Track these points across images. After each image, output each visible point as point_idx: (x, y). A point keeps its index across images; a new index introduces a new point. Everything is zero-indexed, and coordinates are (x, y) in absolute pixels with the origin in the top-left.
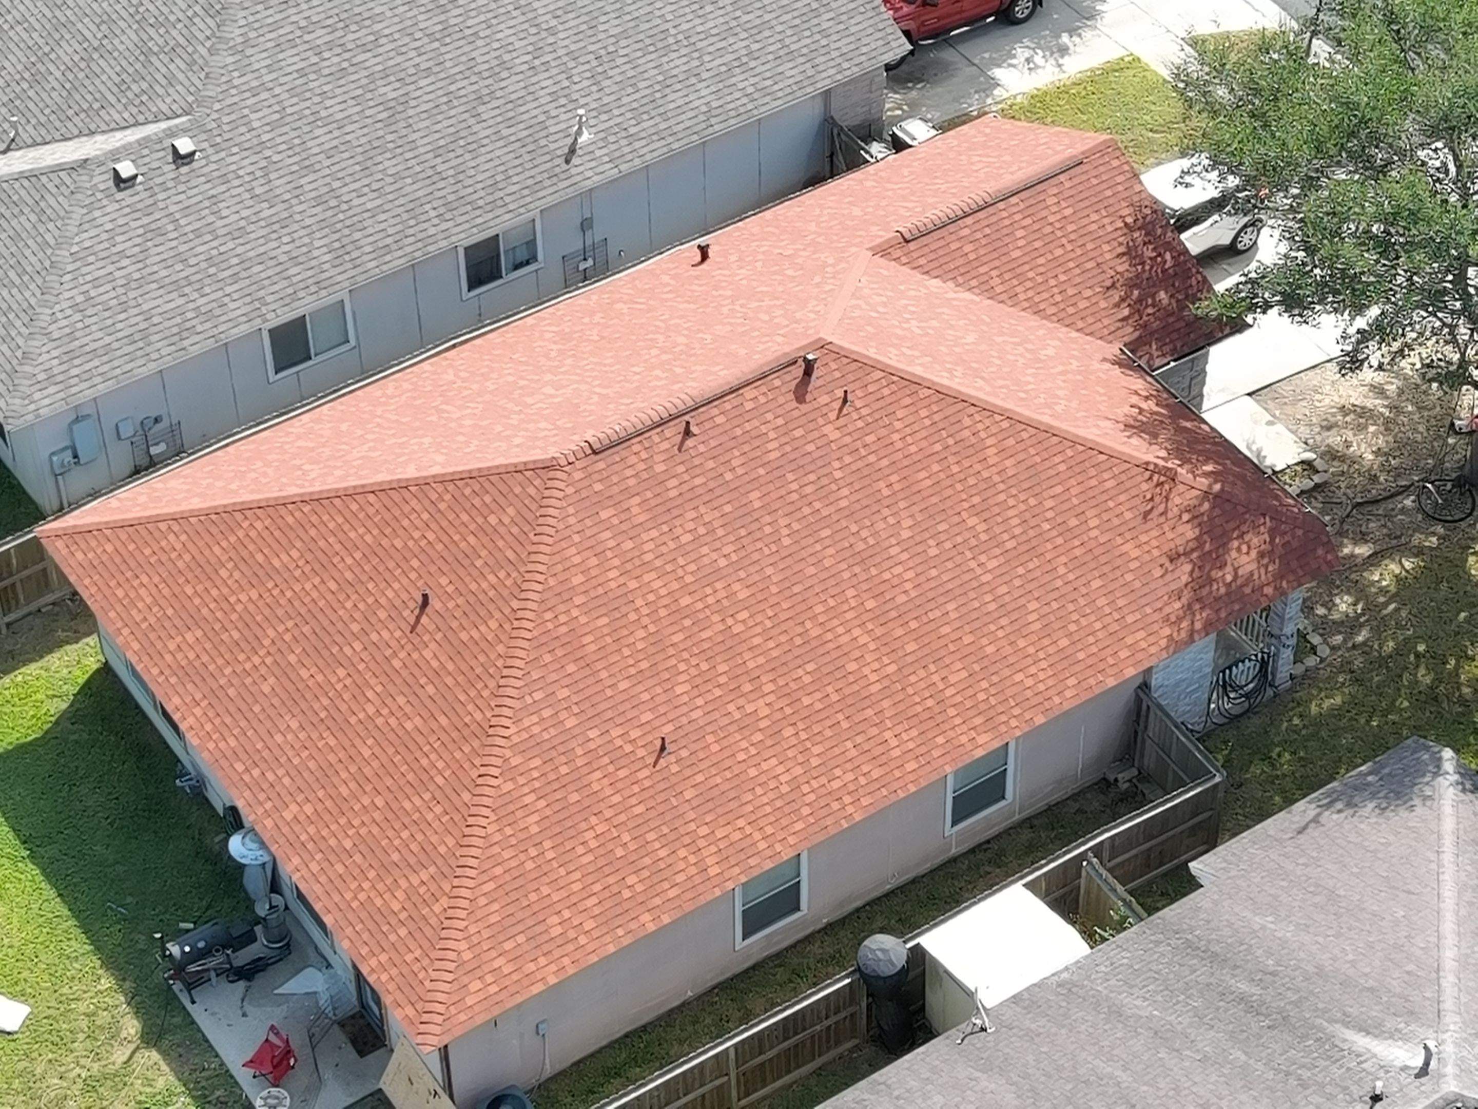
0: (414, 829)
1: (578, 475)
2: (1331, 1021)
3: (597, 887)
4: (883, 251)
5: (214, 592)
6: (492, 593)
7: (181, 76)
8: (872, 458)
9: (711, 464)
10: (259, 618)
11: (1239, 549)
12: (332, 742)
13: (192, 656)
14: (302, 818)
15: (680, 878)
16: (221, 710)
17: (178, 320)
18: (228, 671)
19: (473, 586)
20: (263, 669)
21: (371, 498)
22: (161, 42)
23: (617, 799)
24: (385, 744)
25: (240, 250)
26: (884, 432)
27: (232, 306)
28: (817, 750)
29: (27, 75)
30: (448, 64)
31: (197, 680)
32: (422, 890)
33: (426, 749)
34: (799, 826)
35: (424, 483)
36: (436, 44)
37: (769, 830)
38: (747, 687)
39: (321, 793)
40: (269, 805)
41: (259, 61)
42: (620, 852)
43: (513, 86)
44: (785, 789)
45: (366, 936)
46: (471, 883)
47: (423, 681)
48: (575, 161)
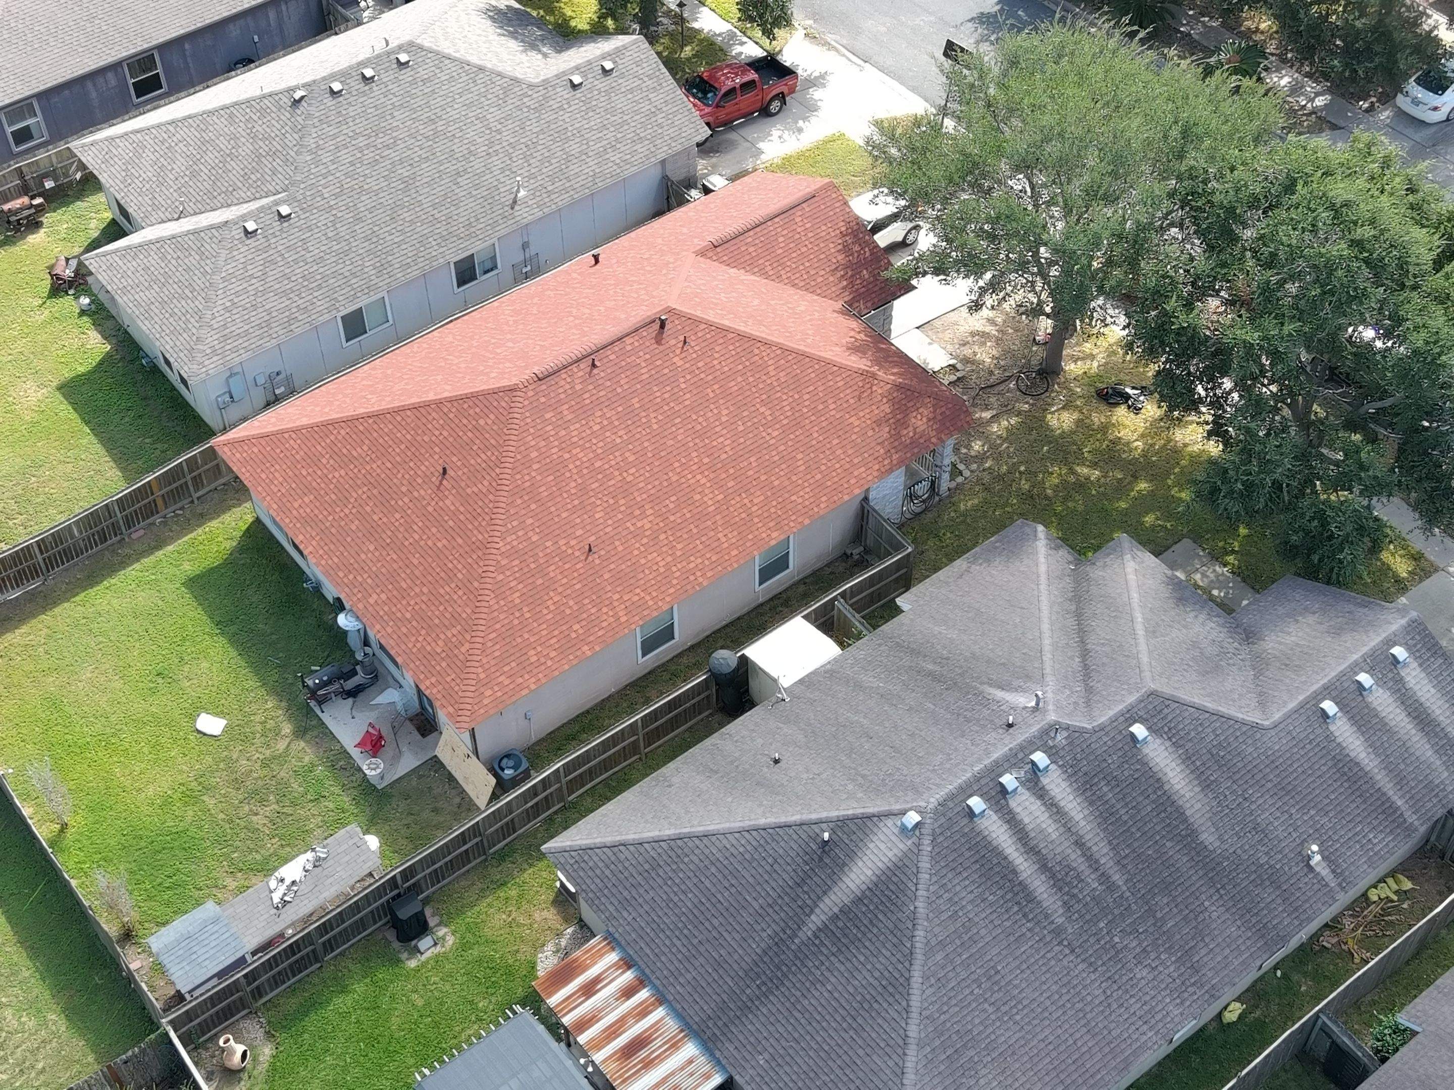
0: (447, 604)
1: (531, 394)
2: (982, 683)
3: (556, 633)
4: (702, 253)
5: (319, 473)
6: (484, 465)
7: (280, 169)
8: (702, 376)
9: (609, 383)
10: (347, 486)
11: (915, 417)
12: (395, 557)
13: (308, 510)
14: (380, 602)
15: (605, 624)
16: (328, 541)
17: (287, 313)
18: (330, 518)
19: (472, 462)
20: (351, 517)
21: (409, 413)
22: (267, 149)
23: (565, 581)
24: (426, 556)
25: (321, 270)
26: (708, 360)
27: (319, 303)
28: (679, 546)
29: (187, 173)
30: (438, 154)
31: (313, 524)
32: (454, 640)
33: (451, 558)
34: (672, 590)
35: (439, 403)
36: (430, 143)
37: (654, 594)
38: (637, 512)
39: (390, 587)
40: (359, 595)
41: (326, 158)
42: (568, 612)
43: (478, 165)
44: (662, 570)
45: (422, 668)
46: (482, 634)
47: (446, 518)
48: (517, 208)
